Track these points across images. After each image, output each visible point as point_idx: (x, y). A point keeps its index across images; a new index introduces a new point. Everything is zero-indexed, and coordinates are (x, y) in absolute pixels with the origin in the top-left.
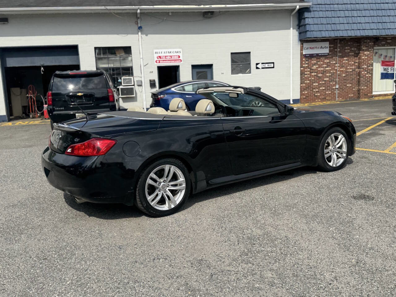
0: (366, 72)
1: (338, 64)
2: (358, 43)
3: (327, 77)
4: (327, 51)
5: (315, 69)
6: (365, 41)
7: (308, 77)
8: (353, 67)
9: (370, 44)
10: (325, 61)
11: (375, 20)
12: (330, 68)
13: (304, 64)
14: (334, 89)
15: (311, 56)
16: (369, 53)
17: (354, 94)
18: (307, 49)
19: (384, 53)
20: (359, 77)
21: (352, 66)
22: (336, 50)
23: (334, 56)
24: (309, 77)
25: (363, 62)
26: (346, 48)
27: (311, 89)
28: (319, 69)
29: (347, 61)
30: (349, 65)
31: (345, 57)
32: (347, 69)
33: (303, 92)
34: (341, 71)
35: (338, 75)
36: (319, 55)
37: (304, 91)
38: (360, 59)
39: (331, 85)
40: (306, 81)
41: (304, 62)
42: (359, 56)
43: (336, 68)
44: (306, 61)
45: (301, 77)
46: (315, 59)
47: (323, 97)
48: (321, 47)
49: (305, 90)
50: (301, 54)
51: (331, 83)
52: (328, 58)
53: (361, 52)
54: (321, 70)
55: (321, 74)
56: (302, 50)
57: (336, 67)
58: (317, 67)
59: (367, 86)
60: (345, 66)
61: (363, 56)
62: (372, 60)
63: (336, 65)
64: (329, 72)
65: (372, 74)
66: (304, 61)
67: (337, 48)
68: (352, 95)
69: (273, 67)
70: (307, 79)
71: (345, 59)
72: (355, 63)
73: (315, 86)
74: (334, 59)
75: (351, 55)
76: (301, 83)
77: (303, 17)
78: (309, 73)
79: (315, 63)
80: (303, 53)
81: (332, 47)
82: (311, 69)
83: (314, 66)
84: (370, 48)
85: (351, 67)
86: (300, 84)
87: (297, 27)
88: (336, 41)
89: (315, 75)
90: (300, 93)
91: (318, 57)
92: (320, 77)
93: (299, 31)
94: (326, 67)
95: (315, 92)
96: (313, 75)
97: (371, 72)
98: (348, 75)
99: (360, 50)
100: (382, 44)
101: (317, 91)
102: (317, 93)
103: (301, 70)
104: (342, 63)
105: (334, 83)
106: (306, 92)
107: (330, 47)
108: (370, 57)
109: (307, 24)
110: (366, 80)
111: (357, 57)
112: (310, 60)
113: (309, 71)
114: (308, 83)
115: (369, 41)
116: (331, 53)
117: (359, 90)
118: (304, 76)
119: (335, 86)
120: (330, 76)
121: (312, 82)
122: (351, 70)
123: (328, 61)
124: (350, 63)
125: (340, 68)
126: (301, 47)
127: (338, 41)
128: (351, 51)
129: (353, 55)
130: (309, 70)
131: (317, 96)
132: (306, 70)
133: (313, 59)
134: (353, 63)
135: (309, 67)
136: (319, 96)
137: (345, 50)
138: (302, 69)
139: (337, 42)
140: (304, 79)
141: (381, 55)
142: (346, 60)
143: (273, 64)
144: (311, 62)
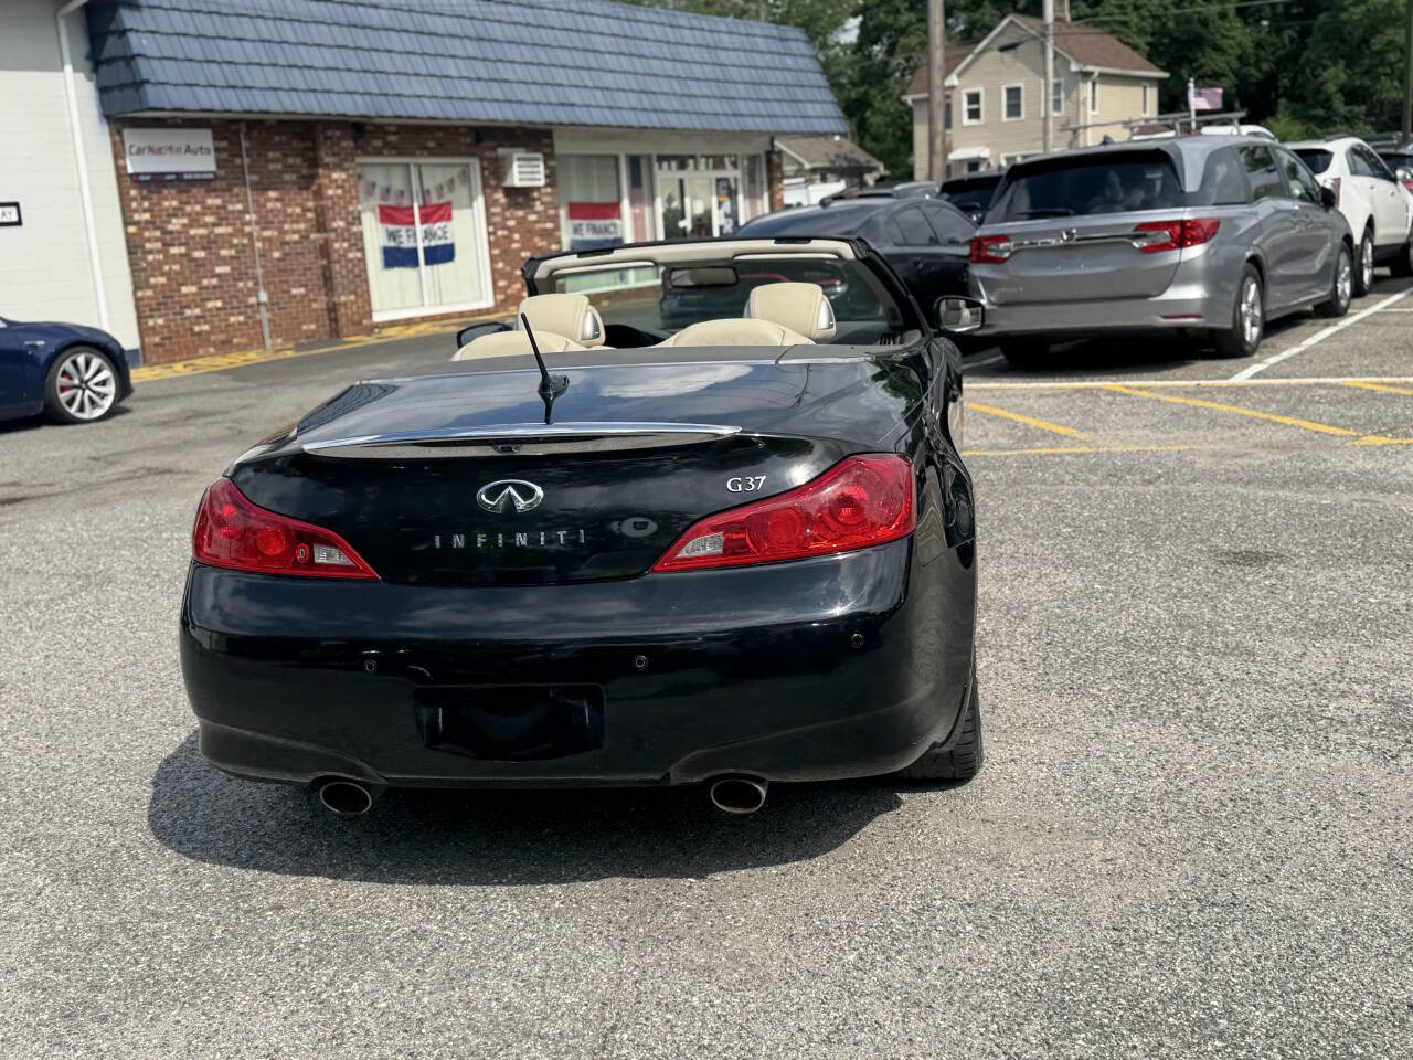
0: (345, 245)
1: (255, 212)
2: (303, 140)
3: (224, 261)
4: (206, 164)
5: (179, 232)
6: (329, 133)
7: (159, 261)
8: (302, 226)
9: (344, 144)
10: (209, 202)
11: (353, 59)
12: (230, 230)
13: (136, 211)
14: (252, 306)
15: (157, 182)
16: (344, 176)
17: (316, 321)
18: (140, 151)
19: (378, 177)
20: (324, 262)
21: (297, 222)
22: (238, 161)
23: (237, 185)
24: (161, 264)
25: (333, 208)
26: (271, 155)
27: (178, 310)
28: (192, 232)
29: (279, 205)
30: (289, 220)
31: (269, 189)
32: (282, 232)
33: (151, 322)
34: (264, 239)
35: (261, 256)
36: (186, 177)
37: (151, 317)
38: (319, 195)
39: (241, 290)
40: (154, 276)
41: (134, 205)
42: (314, 188)
43: (247, 229)
44: (143, 198)
45: (133, 264)
46: (173, 192)
47: (222, 337)
48: (188, 147)
49: (155, 313)
50: (120, 172)
51: (241, 284)
52: (215, 190)
53: (321, 171)
54: (201, 237)
55: (204, 248)
56: (118, 154)
57: (249, 223)
58: (184, 226)
59: (355, 293)
60: (276, 220)
61: (329, 187)
62: (358, 203)
63: (248, 217)
64: (225, 241)
65: (362, 250)
66: (134, 199)
67: (241, 156)
68: (313, 326)
69: (19, 223)
70: (156, 268)
71: (272, 194)
72: (305, 210)
73: (186, 295)
74: (237, 195)
75: (287, 183)
76: (137, 288)
77: (113, 27)
78: (159, 245)
79: (175, 209)
80: (125, 168)
81: (224, 150)
82: (165, 232)
83: (174, 220)
84: (346, 160)
85: (295, 227)
86: (130, 288)
87: (88, 65)
88: (234, 128)
89: (181, 255)
90: (140, 324)
91: (184, 186)
92: (199, 264)
93: (98, 82)
94: (214, 225)
95: (189, 318)
96: (174, 255)
97: (357, 242)
98: (289, 254)
99: (314, 163)
100: (374, 148)
101: (197, 317)
102: (198, 324)
103: (127, 233)
104: (263, 210)
105: (250, 284)
106: (161, 321)
107: (217, 150)
108: (350, 192)
109: (139, 55)
110: (348, 272)
111: (307, 188)
112: (155, 197)
113: (157, 240)
114: (163, 285)
115: (338, 133)
116: (222, 173)
117: (332, 309)
118: (144, 259)
119: (257, 296)
120: (232, 258)
121: (177, 280)
122: (296, 237)
123: (218, 202)
124: (290, 210)
125: (263, 229)
126: (114, 144)
127: (243, 129)
128: (289, 168)
129: (294, 183)
130: (158, 234)
131: (199, 334)
132: (147, 234)
133: (165, 192)
134: (298, 210)
135: (158, 224)
136: (208, 333)
137: (268, 161)
138: (132, 229)
139: (238, 132)
140: (144, 270)
141: (374, 185)
142: (277, 200)
143: (14, 209)
144: (159, 204)
